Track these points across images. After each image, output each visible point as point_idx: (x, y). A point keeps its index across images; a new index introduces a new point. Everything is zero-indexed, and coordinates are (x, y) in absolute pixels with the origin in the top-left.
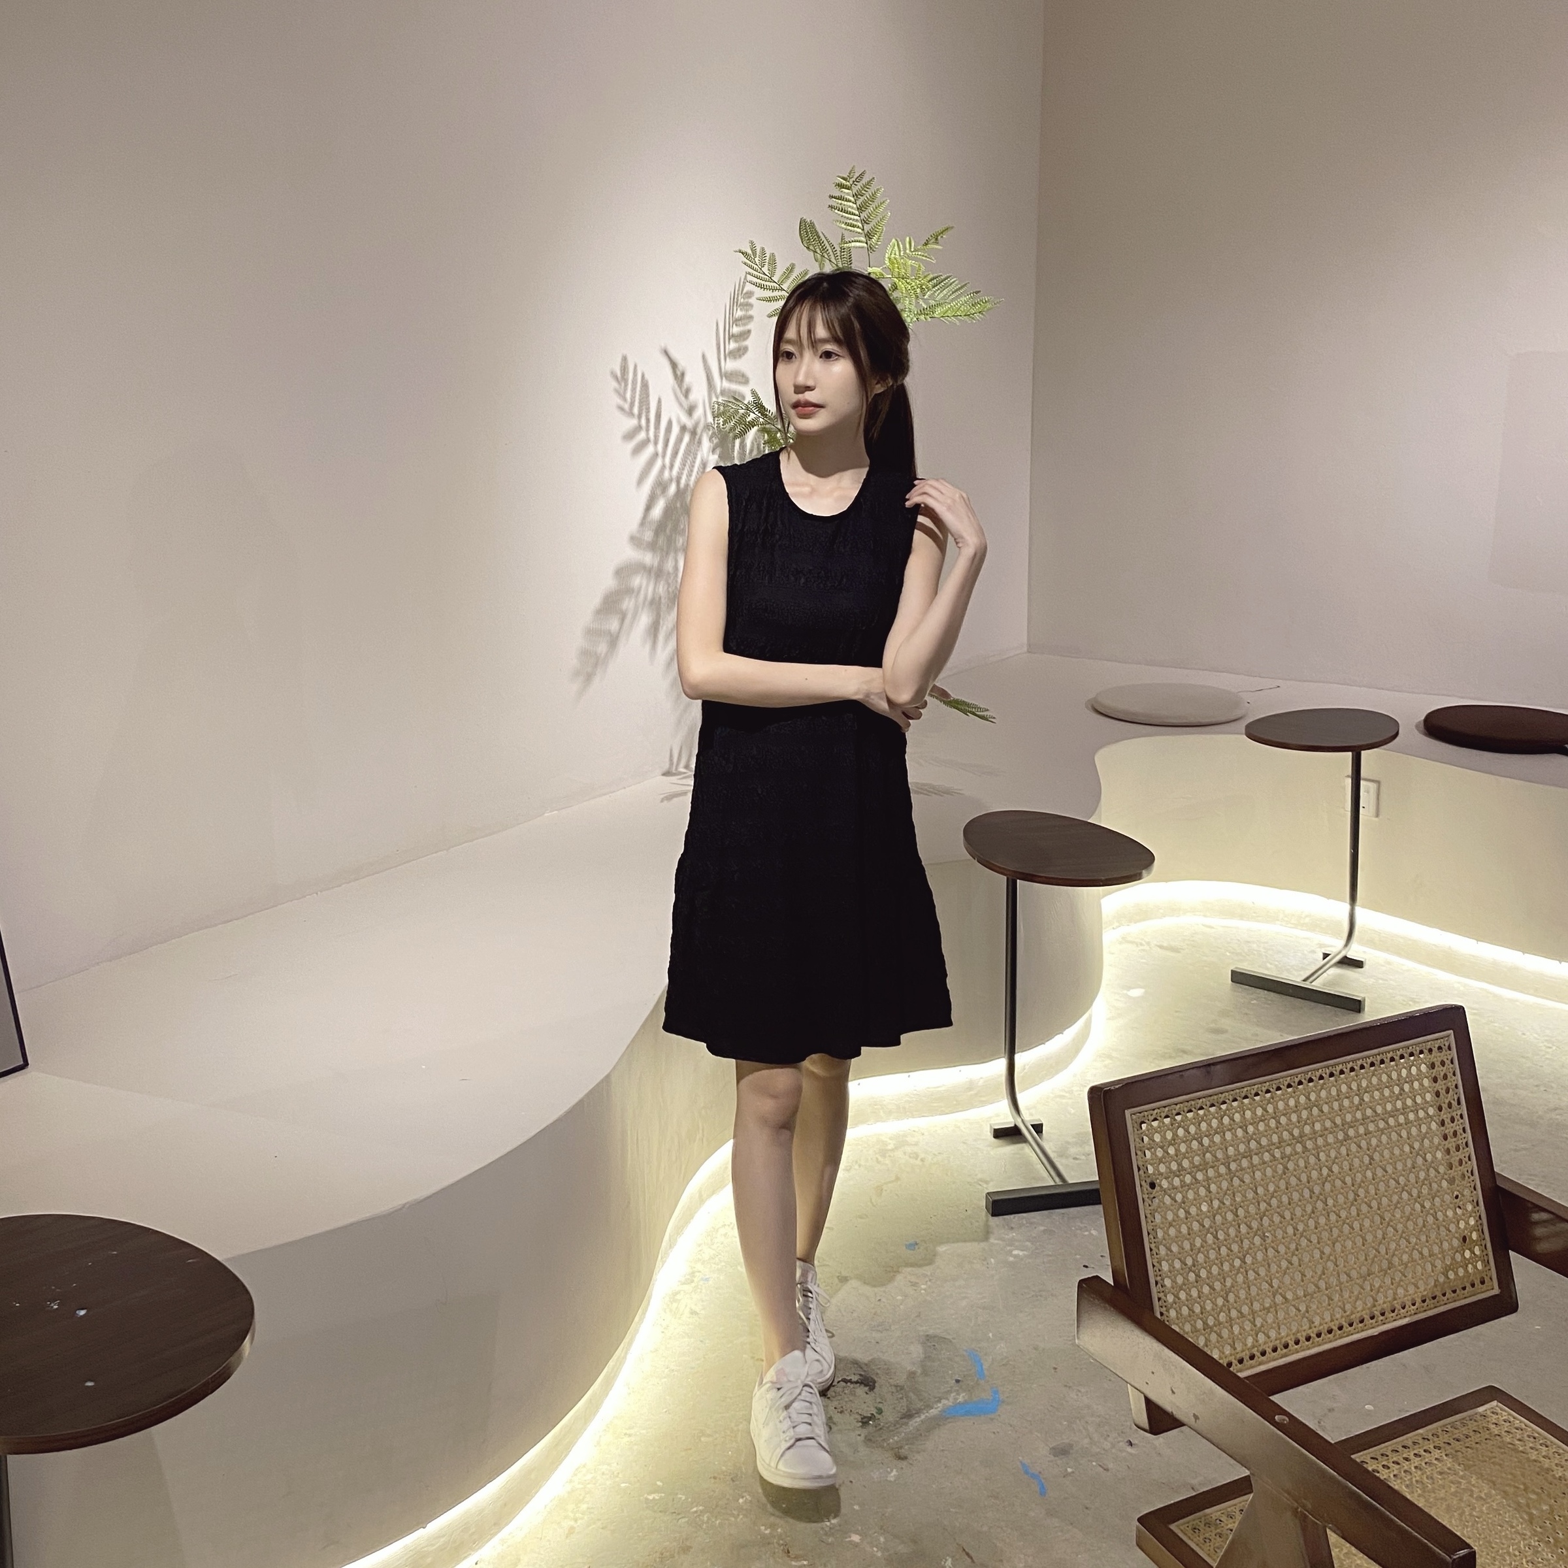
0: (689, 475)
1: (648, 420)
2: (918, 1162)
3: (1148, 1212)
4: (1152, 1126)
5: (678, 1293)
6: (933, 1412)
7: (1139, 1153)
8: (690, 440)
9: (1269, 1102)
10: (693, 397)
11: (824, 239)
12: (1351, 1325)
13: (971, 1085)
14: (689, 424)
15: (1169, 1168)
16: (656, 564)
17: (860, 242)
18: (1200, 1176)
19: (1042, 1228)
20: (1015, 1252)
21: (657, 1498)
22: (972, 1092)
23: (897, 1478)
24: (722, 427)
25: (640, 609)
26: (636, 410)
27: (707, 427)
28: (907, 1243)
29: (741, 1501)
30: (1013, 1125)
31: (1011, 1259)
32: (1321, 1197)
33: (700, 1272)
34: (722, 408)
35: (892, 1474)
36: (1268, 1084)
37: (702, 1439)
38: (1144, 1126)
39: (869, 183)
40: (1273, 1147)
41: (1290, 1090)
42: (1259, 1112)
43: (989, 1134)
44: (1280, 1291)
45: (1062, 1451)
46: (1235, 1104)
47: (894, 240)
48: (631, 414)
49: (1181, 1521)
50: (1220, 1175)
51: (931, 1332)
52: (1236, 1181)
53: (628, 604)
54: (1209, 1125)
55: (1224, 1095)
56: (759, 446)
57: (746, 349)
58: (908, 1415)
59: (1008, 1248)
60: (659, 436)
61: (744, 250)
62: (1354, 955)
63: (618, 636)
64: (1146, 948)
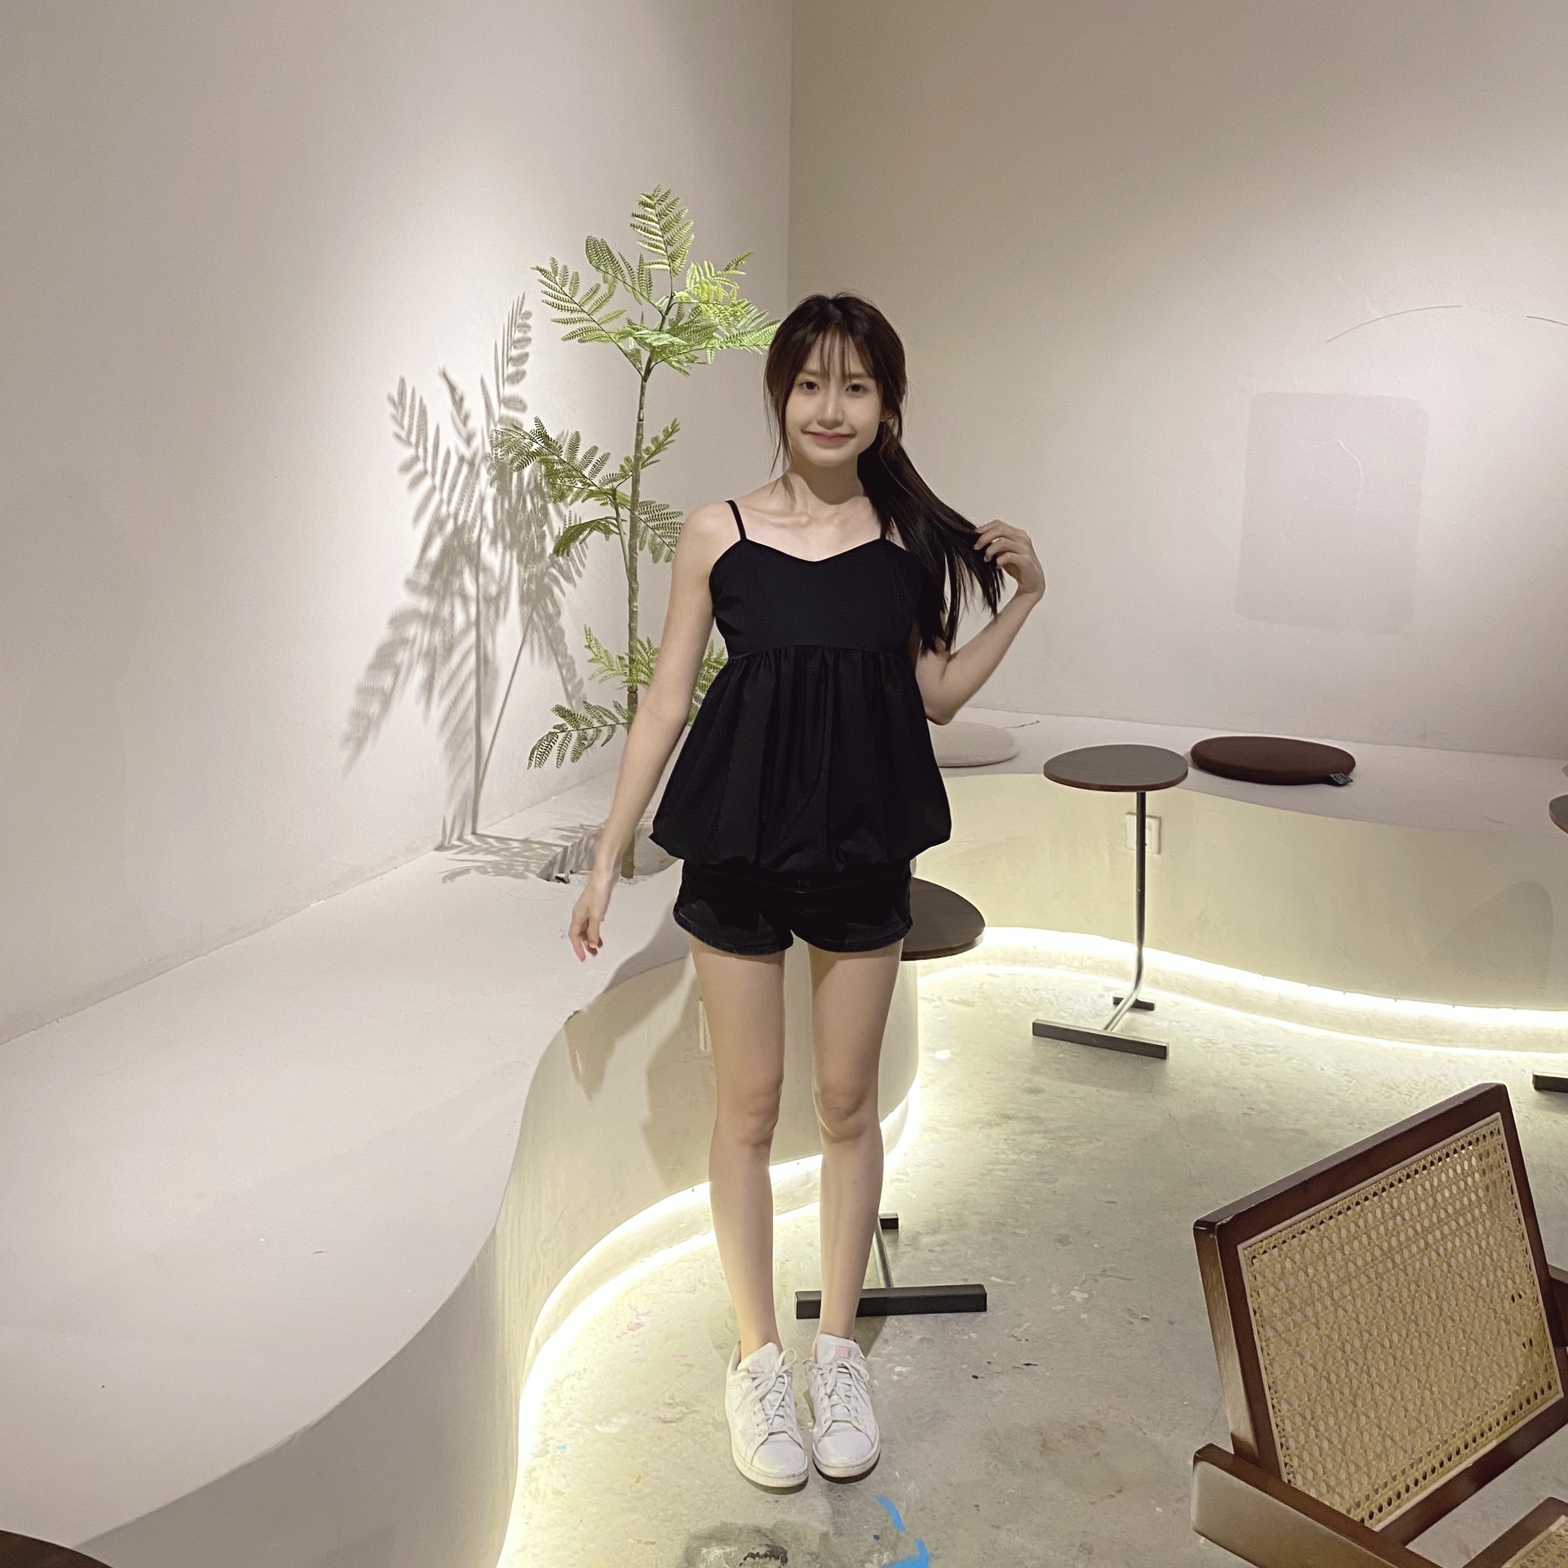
0: (467, 511)
1: (425, 450)
8: (468, 473)
10: (471, 424)
11: (618, 259)
14: (468, 454)
16: (432, 610)
24: (500, 457)
25: (414, 664)
26: (413, 439)
27: (486, 457)
34: (500, 436)
39: (673, 202)
48: (408, 443)
53: (402, 657)
56: (536, 481)
57: (523, 374)
60: (436, 468)
61: (542, 267)
62: (1144, 997)
63: (391, 694)
64: (939, 1004)
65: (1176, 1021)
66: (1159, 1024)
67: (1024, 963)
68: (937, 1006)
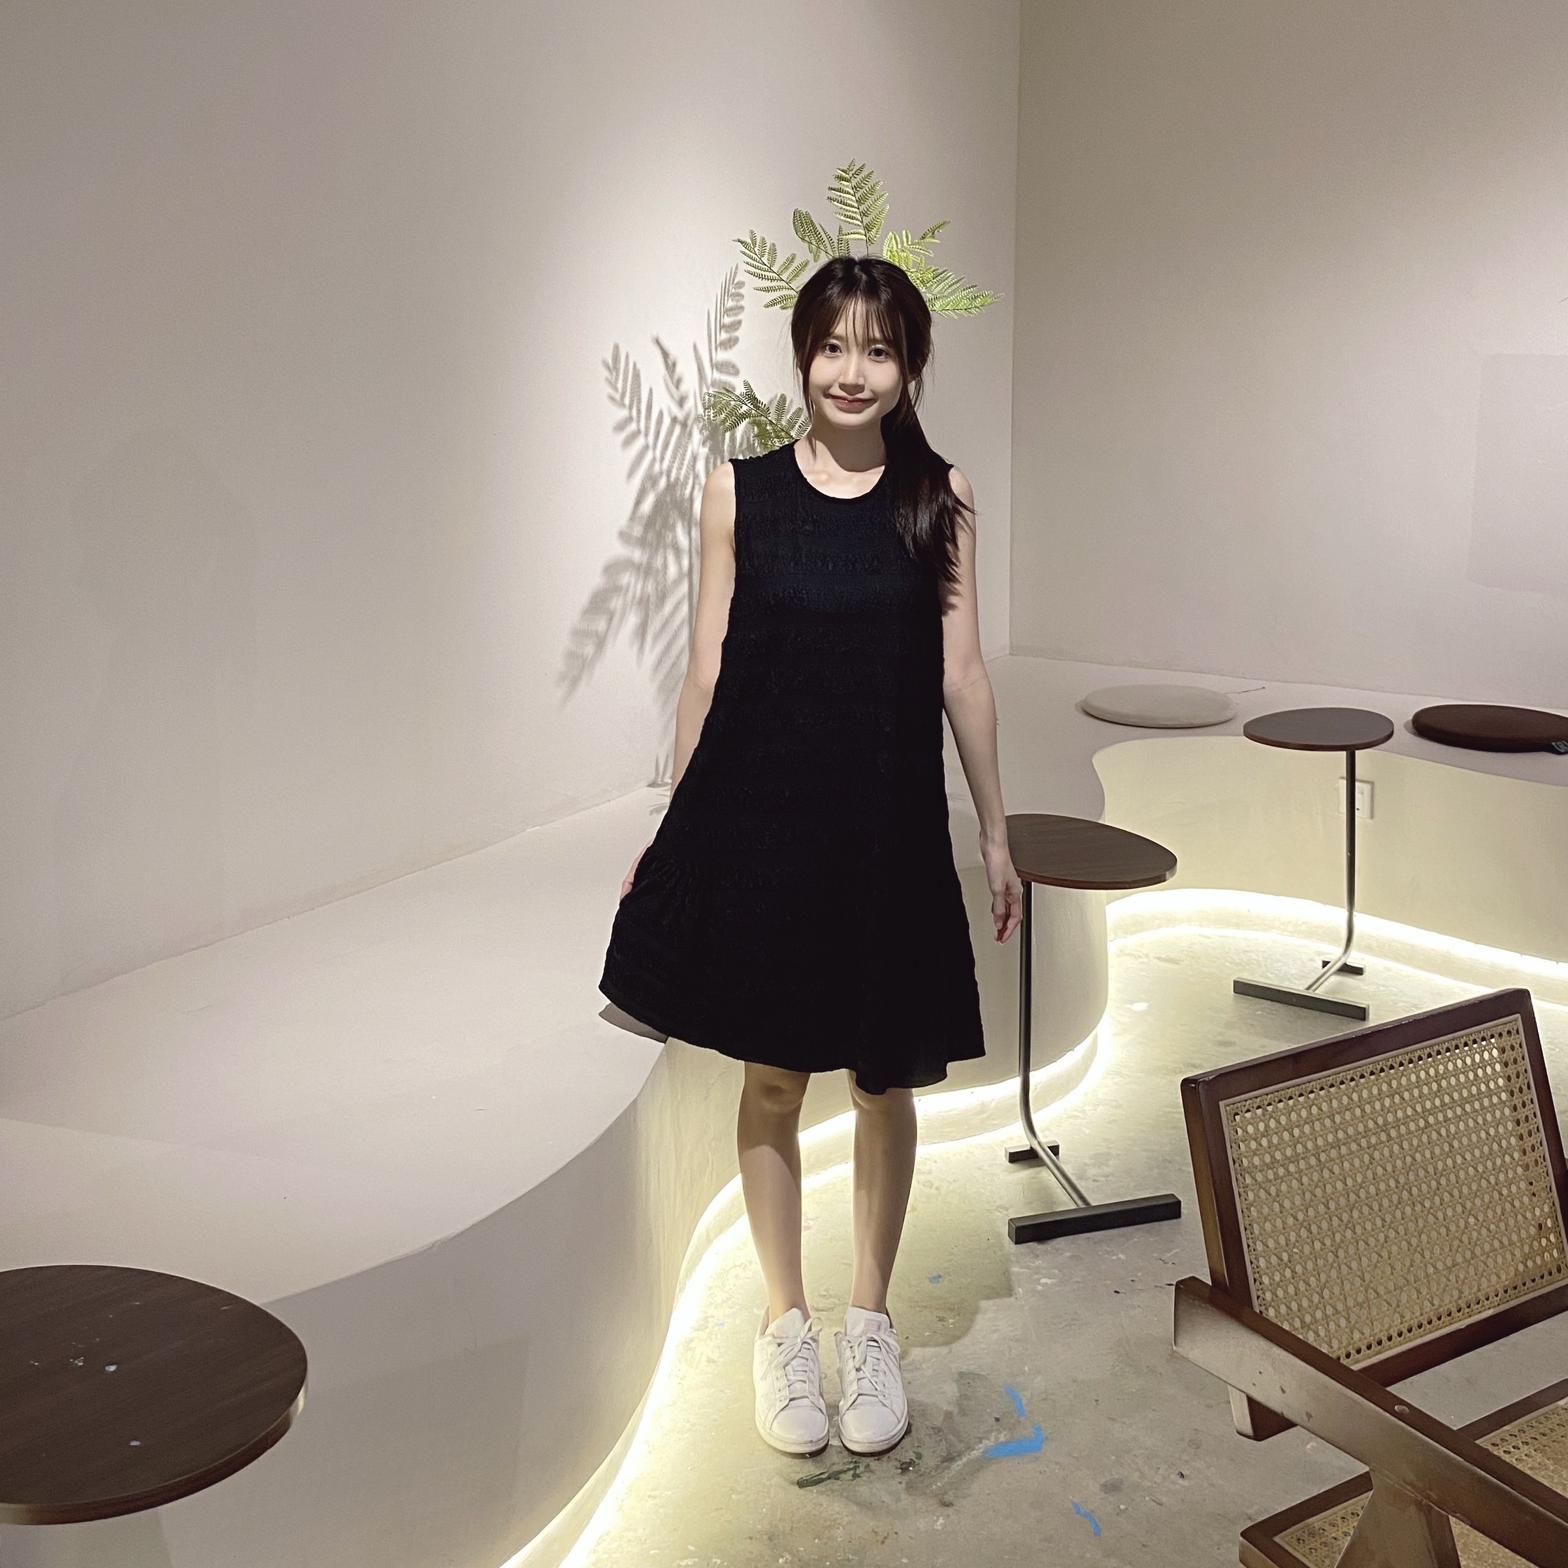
0: (680, 469)
1: (639, 411)
2: (933, 1191)
3: (1244, 1206)
4: (1245, 1117)
5: (691, 1341)
6: (975, 1453)
7: (1233, 1145)
8: (681, 431)
9: (1354, 1091)
10: (684, 387)
11: (820, 230)
12: (1439, 1319)
13: (982, 1108)
14: (680, 416)
15: (1262, 1160)
16: (645, 560)
17: (858, 233)
18: (1292, 1168)
19: (1068, 1254)
20: (1043, 1281)
21: (690, 1563)
22: (984, 1116)
23: (944, 1526)
24: (712, 418)
25: (628, 609)
26: (627, 401)
27: (698, 418)
28: (931, 1276)
29: (781, 1561)
30: (1028, 1148)
31: (1040, 1288)
32: (1406, 1187)
33: (713, 1316)
34: (712, 399)
35: (938, 1523)
36: (1352, 1071)
37: (733, 1497)
38: (1237, 1118)
39: (869, 176)
40: (1359, 1136)
41: (1373, 1077)
42: (1345, 1100)
43: (1004, 1158)
44: (1372, 1285)
45: (1112, 1488)
46: (1322, 1093)
47: (891, 233)
48: (622, 405)
49: (1284, 1533)
50: (1311, 1167)
51: (964, 1369)
52: (1326, 1173)
53: (616, 603)
54: (1299, 1115)
55: (1311, 1084)
56: (748, 441)
57: (736, 340)
58: (949, 1459)
59: (1036, 1277)
60: (649, 427)
61: (743, 239)
62: (1354, 960)
63: (605, 636)
64: (1146, 960)
65: (1383, 986)
66: (1366, 988)
67: (1237, 926)
68: (1142, 962)
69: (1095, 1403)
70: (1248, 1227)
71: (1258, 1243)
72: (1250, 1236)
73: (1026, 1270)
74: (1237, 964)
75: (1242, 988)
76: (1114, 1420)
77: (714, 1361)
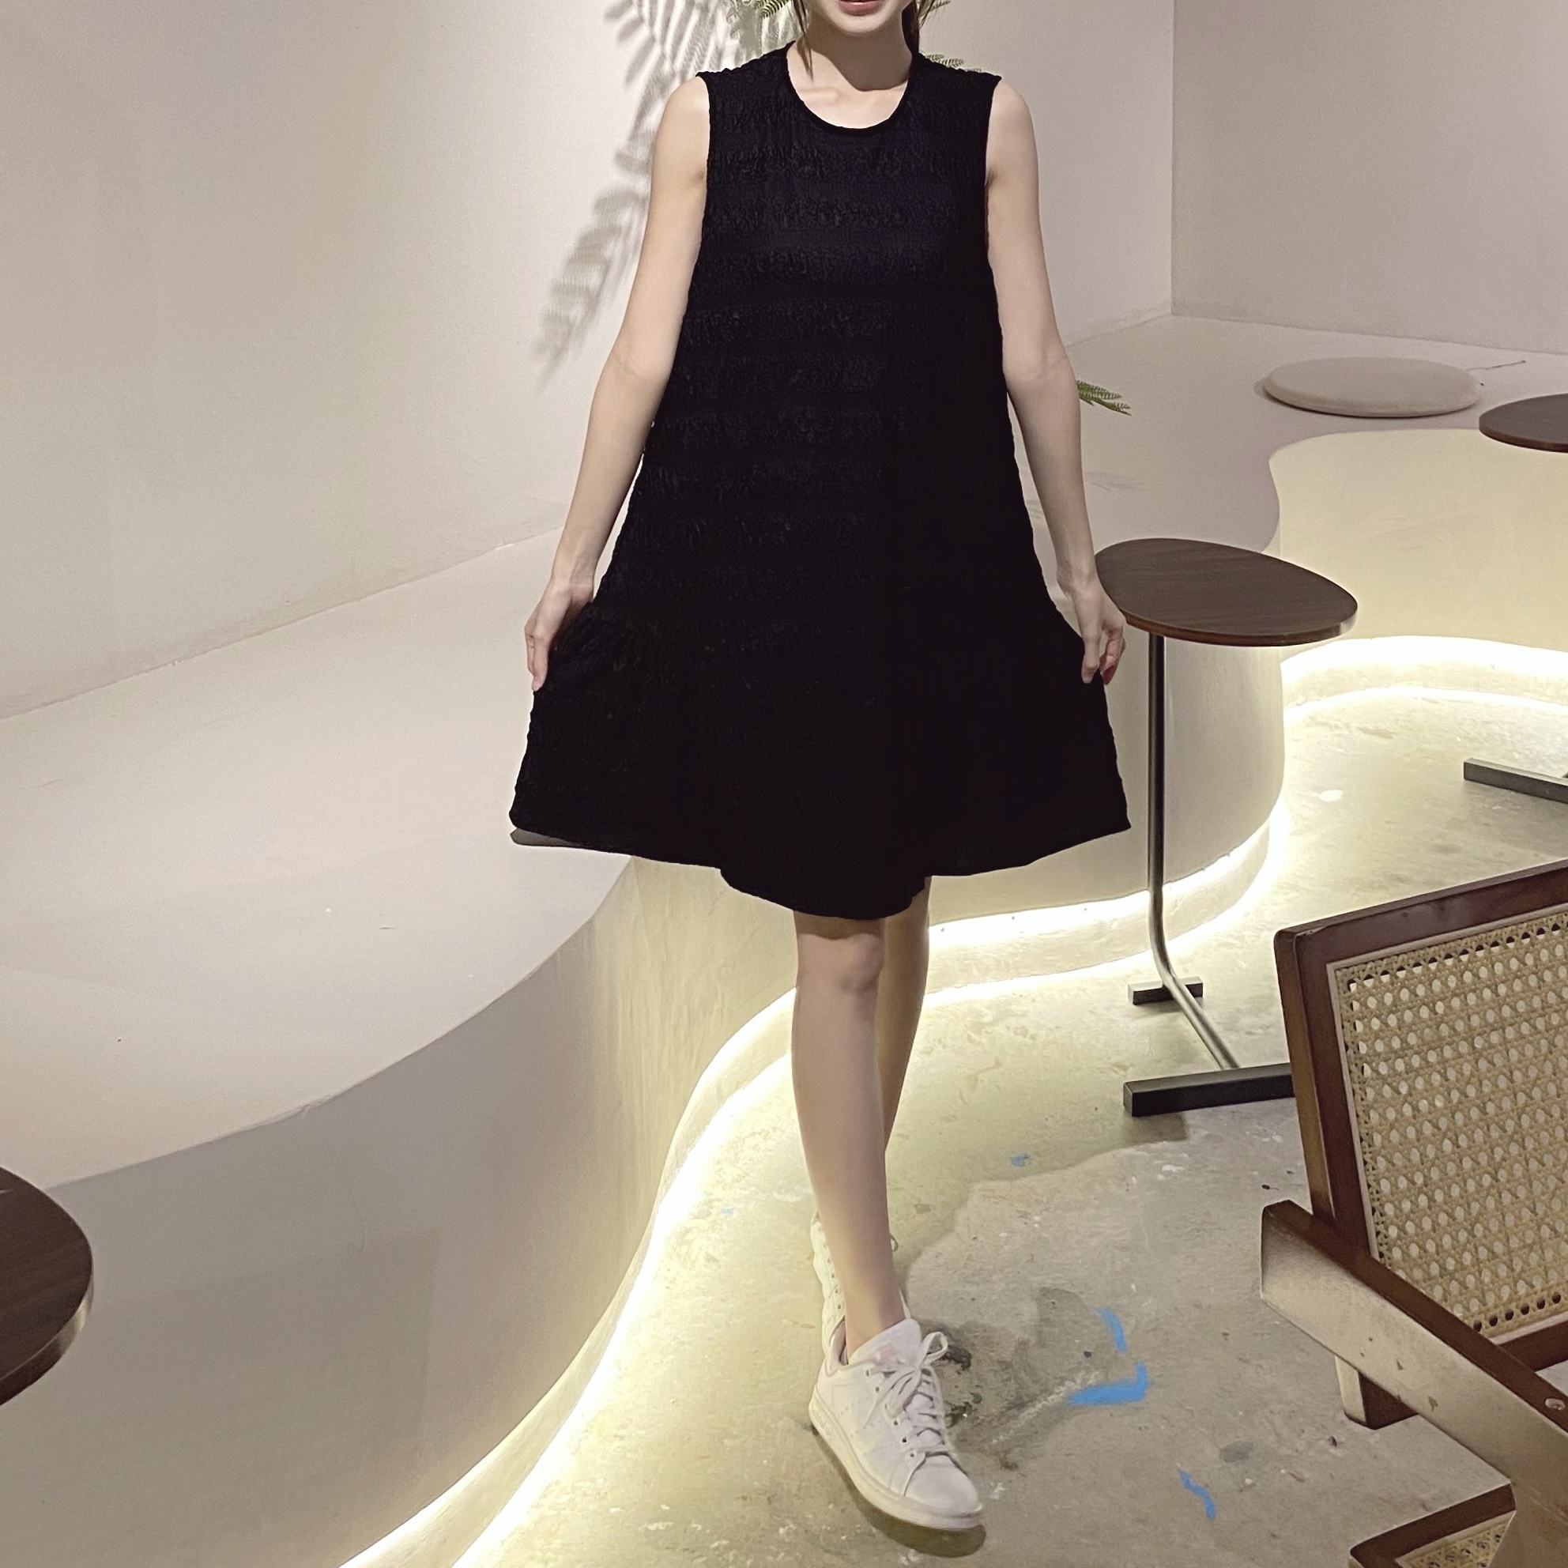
2: (1028, 1040)
3: (1360, 1109)
4: (1364, 986)
5: (688, 1231)
6: (1053, 1399)
7: (1346, 1024)
8: (700, 19)
9: (1527, 951)
13: (1100, 931)
15: (1388, 1045)
18: (1432, 1057)
19: (1204, 1133)
20: (1166, 1168)
21: (661, 1528)
22: (1103, 940)
23: (1004, 1495)
28: (1014, 1156)
29: (781, 1531)
30: (1160, 986)
31: (1161, 1177)
33: (719, 1200)
35: (996, 1491)
36: (1525, 925)
37: (726, 1441)
38: (1353, 986)
40: (1533, 1015)
41: (1556, 933)
42: (1514, 964)
43: (1127, 999)
44: (1547, 1220)
45: (1236, 1455)
46: (1480, 954)
49: (1412, 1554)
50: (1460, 1056)
51: (1049, 1283)
52: (1483, 1065)
53: (612, 250)
54: (1445, 984)
55: (1464, 941)
58: (1019, 1404)
59: (1157, 1162)
60: (656, 14)
63: (599, 293)
64: (1346, 732)
67: (1478, 687)
68: (1340, 735)
69: (1222, 1338)
70: (1364, 1136)
71: (1380, 1159)
72: (1367, 1149)
73: (1144, 1153)
74: (1471, 740)
75: (1475, 773)
76: (1246, 1362)
77: (715, 1260)
